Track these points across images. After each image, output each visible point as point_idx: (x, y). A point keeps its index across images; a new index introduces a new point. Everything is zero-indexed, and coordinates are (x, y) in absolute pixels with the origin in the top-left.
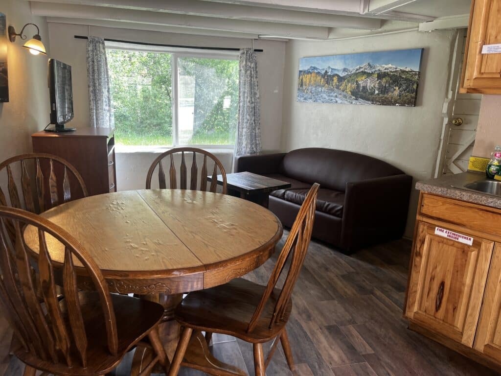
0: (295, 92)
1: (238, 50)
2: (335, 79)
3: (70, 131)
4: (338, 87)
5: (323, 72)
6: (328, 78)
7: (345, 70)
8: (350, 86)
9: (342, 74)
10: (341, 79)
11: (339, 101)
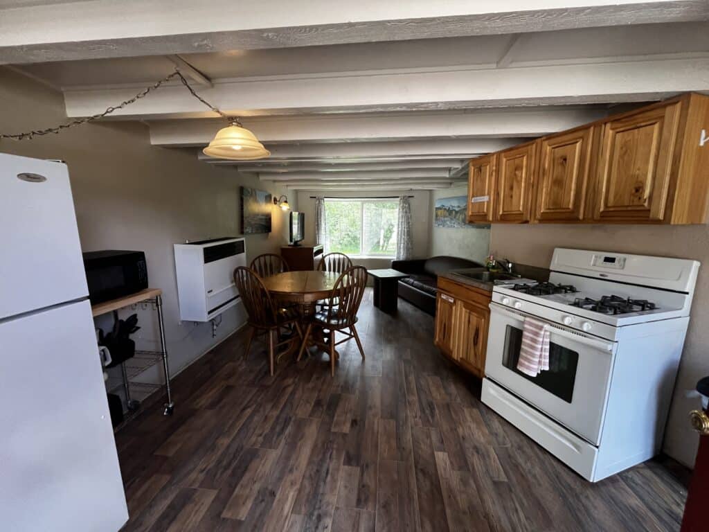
0: (434, 221)
1: (398, 197)
2: (454, 212)
3: (300, 245)
4: (455, 217)
5: (447, 208)
6: (450, 211)
7: (459, 207)
8: (461, 217)
9: (457, 209)
10: (457, 212)
11: (456, 226)
